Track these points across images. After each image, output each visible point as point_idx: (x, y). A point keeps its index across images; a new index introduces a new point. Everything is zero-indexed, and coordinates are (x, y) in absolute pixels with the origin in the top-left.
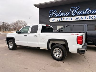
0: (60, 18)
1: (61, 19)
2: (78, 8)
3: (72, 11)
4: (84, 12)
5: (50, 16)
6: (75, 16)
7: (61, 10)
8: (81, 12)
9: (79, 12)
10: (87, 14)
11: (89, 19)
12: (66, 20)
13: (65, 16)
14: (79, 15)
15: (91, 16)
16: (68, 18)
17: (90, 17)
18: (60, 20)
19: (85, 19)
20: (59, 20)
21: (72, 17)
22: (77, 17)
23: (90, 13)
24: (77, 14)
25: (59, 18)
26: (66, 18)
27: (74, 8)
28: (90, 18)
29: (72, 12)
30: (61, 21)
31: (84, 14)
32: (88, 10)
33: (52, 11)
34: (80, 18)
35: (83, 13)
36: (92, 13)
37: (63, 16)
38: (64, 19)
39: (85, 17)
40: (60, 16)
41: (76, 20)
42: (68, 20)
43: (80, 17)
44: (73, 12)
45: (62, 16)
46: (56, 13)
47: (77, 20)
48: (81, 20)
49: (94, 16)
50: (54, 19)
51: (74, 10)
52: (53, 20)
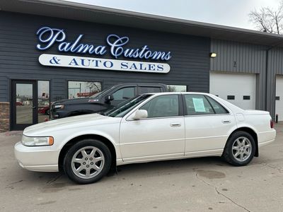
0: (78, 59)
1: (83, 60)
2: (126, 39)
3: (113, 46)
4: (139, 52)
5: (39, 46)
6: (119, 58)
7: (81, 36)
8: (132, 50)
9: (128, 50)
10: (144, 57)
11: (147, 71)
12: (97, 66)
13: (94, 55)
14: (128, 59)
15: (152, 64)
16: (103, 60)
17: (150, 65)
18: (77, 64)
19: (141, 69)
20: (75, 62)
21: (113, 61)
22: (125, 62)
23: (151, 58)
24: (123, 54)
25: (76, 58)
26: (97, 61)
27: (117, 39)
28: (150, 69)
29: (110, 47)
30: (81, 66)
31: (138, 57)
32: (146, 51)
33: (50, 32)
34: (130, 66)
35: (136, 54)
36: (154, 58)
37: (87, 54)
38: (90, 63)
39: (141, 65)
40: (79, 51)
41: (122, 69)
42: (101, 67)
43: (130, 63)
44: (115, 48)
45: (84, 51)
46: (63, 41)
47: (124, 69)
48: (133, 70)
49: (156, 64)
50: (58, 57)
51: (117, 43)
52: (53, 61)
